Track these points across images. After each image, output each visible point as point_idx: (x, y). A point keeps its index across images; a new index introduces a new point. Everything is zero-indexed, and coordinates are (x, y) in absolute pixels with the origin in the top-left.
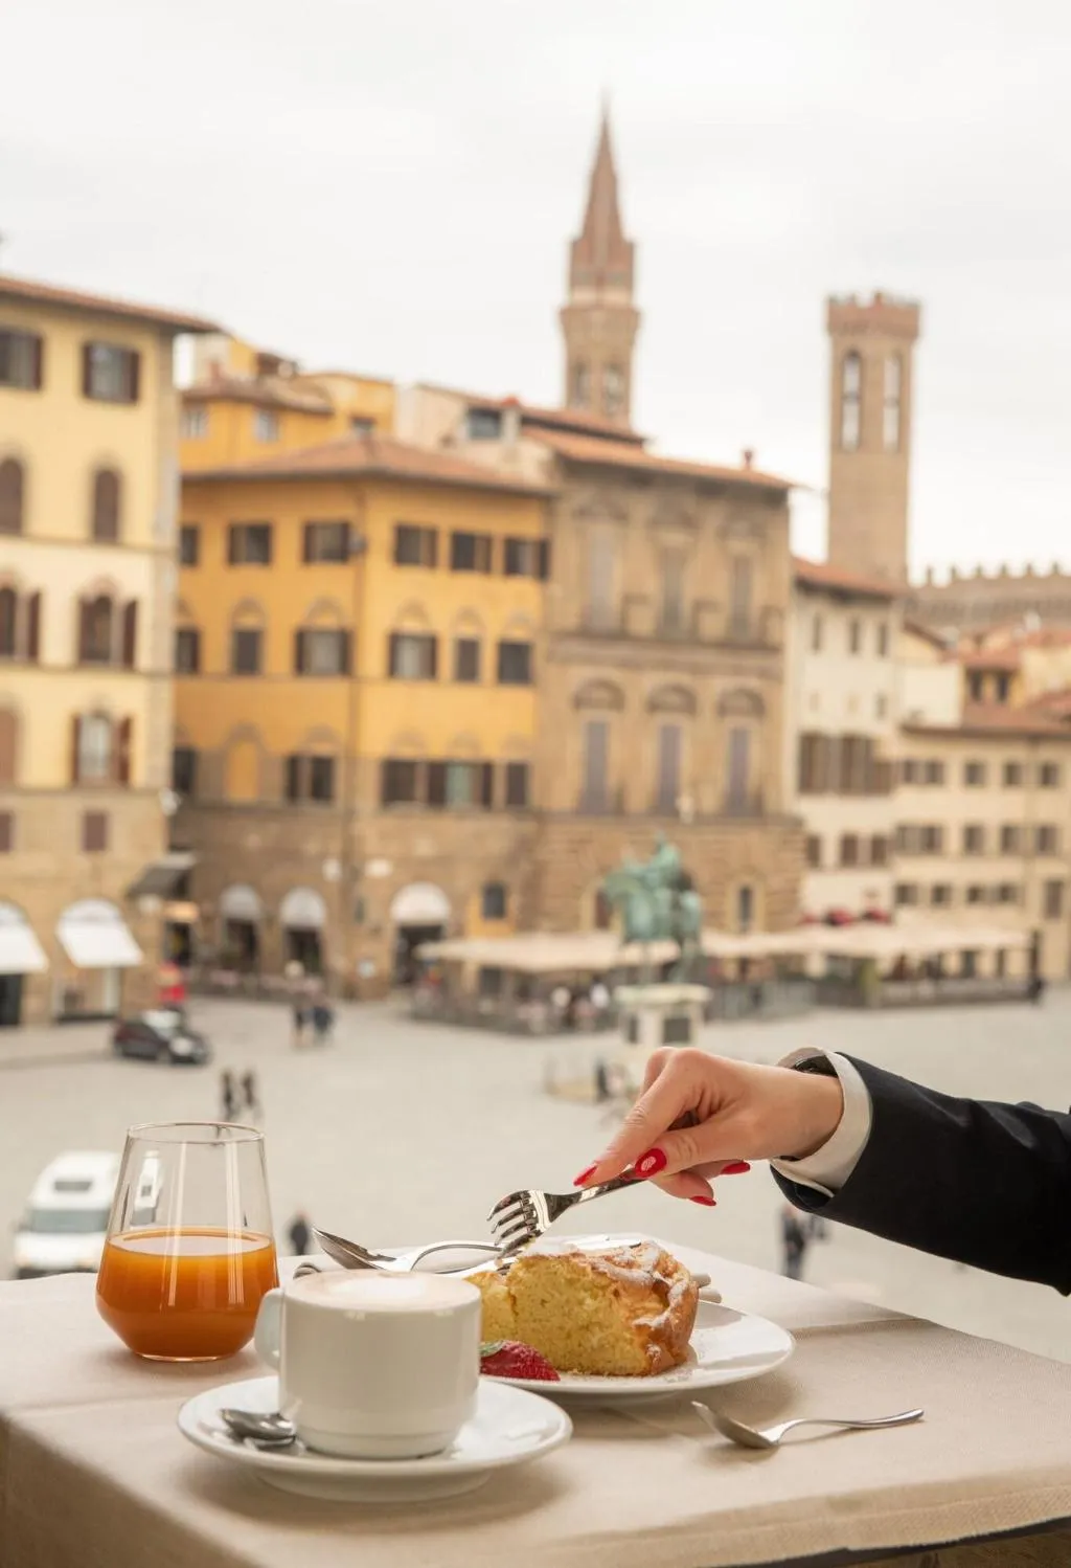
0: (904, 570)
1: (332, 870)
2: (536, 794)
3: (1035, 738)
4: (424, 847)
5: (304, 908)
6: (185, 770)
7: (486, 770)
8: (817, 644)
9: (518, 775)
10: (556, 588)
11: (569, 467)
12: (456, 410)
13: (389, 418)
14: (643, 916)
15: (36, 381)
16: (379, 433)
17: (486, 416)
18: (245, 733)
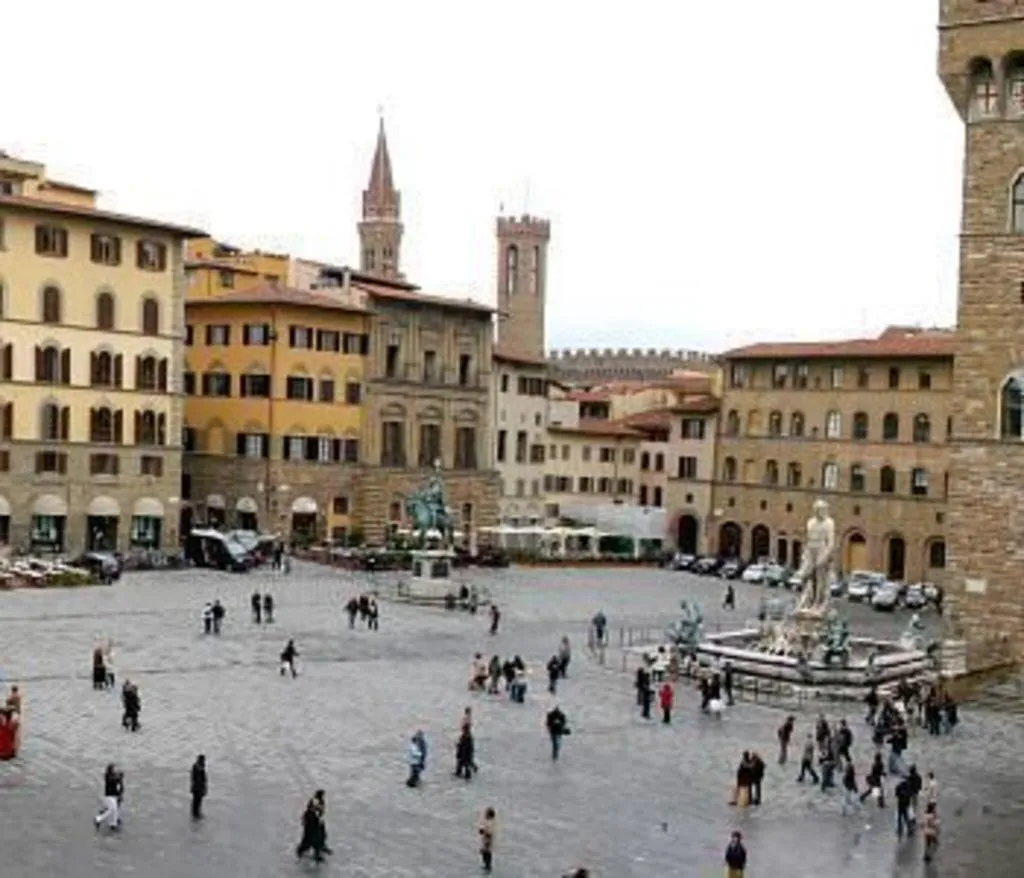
0: (542, 353)
1: (261, 487)
2: (362, 457)
3: (620, 437)
4: (306, 479)
5: (247, 504)
6: (190, 438)
7: (336, 443)
8: (504, 388)
9: (352, 445)
10: (371, 358)
11: (375, 299)
12: (316, 272)
13: (286, 277)
14: (423, 516)
15: (117, 260)
16: (280, 284)
17: (334, 275)
18: (217, 422)
